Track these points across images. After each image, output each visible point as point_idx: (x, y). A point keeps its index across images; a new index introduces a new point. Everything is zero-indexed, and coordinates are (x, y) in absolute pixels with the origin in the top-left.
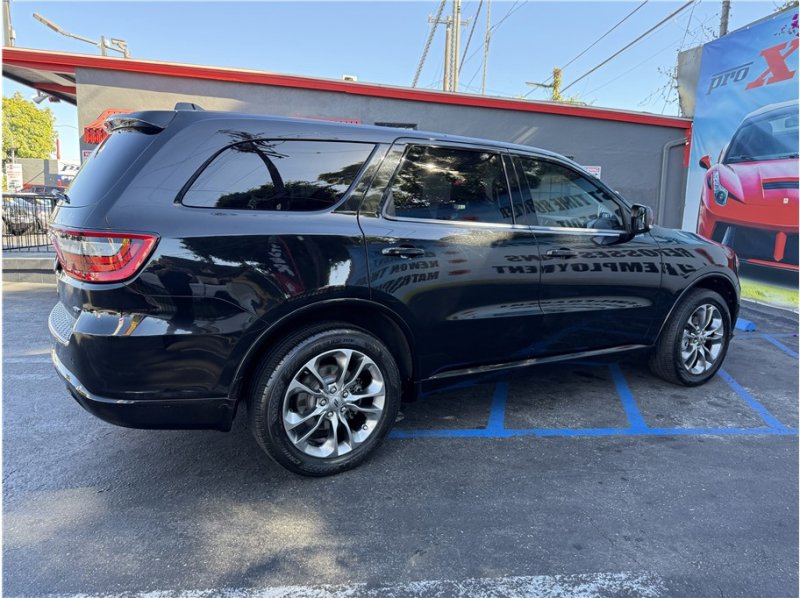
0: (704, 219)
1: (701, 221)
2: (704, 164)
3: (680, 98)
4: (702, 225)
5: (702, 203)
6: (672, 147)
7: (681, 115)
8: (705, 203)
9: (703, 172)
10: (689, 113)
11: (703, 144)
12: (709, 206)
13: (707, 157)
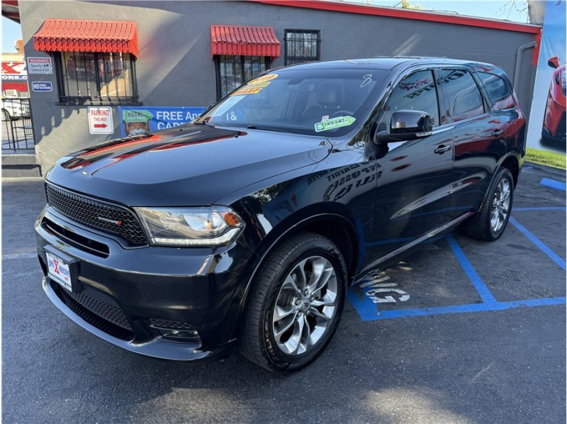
0: (551, 109)
1: (548, 111)
2: (553, 63)
3: (529, 7)
4: (549, 114)
5: (550, 96)
6: (525, 49)
7: (529, 22)
8: (553, 95)
9: (552, 71)
10: (537, 20)
11: (552, 47)
12: (557, 99)
13: (556, 58)
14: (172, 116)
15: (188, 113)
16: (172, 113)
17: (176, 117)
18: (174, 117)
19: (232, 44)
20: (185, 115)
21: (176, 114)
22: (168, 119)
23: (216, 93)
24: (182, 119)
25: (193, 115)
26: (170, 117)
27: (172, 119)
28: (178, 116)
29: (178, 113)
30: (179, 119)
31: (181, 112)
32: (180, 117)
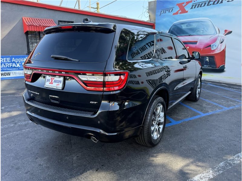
7: (149, 21)
10: (153, 20)
14: (4, 60)
15: (13, 58)
16: (4, 59)
17: (7, 61)
18: (5, 61)
19: (37, 26)
20: (11, 60)
21: (7, 59)
22: (3, 62)
23: (27, 49)
24: (10, 61)
25: (16, 59)
26: (3, 61)
27: (5, 62)
28: (8, 60)
29: (8, 58)
30: (8, 61)
31: (10, 58)
32: (9, 61)
